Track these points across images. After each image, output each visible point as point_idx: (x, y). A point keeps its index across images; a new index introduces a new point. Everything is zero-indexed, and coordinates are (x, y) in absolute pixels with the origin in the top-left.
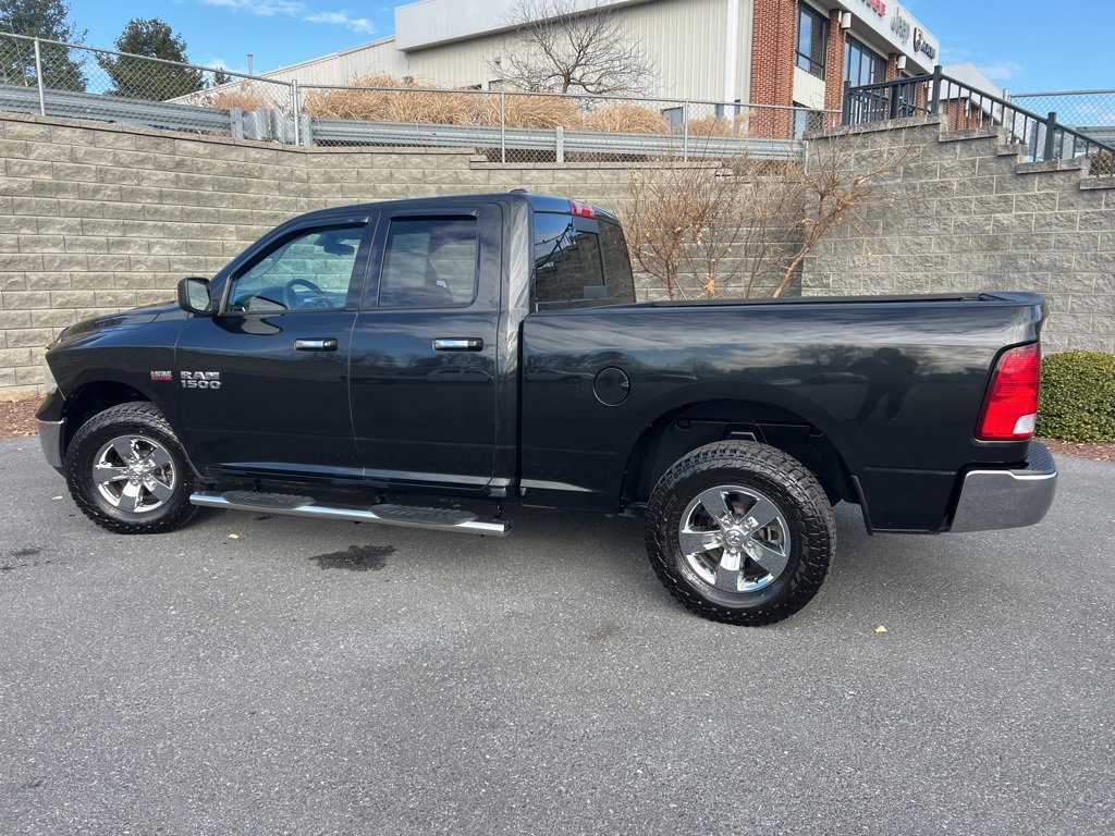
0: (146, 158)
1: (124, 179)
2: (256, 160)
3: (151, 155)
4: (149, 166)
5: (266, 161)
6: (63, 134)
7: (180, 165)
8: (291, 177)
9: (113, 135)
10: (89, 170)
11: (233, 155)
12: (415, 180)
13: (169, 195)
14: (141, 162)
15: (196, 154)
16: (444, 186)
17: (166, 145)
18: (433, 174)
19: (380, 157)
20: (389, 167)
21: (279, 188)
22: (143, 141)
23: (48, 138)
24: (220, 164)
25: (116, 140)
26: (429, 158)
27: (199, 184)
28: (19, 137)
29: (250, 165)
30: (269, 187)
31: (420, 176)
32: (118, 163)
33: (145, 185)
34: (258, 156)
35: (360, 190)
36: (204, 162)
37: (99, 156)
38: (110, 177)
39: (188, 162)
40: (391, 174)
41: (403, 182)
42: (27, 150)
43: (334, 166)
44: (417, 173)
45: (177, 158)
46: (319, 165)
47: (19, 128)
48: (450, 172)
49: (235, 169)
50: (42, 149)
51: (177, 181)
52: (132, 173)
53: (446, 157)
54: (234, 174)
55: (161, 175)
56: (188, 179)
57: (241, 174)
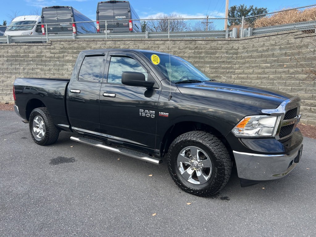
0: (187, 47)
1: (180, 53)
2: (220, 44)
3: (189, 46)
4: (187, 49)
5: (224, 44)
6: (167, 42)
7: (196, 48)
8: (232, 48)
9: (179, 41)
10: (172, 51)
11: (213, 44)
12: (272, 45)
13: (191, 57)
14: (186, 48)
15: (201, 44)
16: (282, 46)
17: (193, 43)
18: (279, 42)
19: (261, 38)
20: (264, 41)
21: (227, 53)
22: (188, 42)
23: (164, 44)
24: (208, 46)
25: (180, 43)
26: (278, 36)
27: (201, 53)
28: (157, 44)
29: (218, 46)
30: (223, 52)
31: (274, 44)
32: (179, 49)
33: (185, 55)
34: (221, 43)
35: (253, 51)
36: (203, 46)
37: (175, 47)
38: (177, 53)
39: (199, 47)
40: (264, 44)
41: (268, 46)
42: (159, 47)
43: (246, 44)
44: (273, 42)
45: (196, 46)
46: (242, 44)
47: (157, 42)
48: (286, 40)
49: (213, 48)
50: (162, 47)
51: (194, 53)
52: (182, 51)
53: (285, 35)
54: (212, 49)
55: (190, 51)
56: (198, 52)
57: (215, 49)
